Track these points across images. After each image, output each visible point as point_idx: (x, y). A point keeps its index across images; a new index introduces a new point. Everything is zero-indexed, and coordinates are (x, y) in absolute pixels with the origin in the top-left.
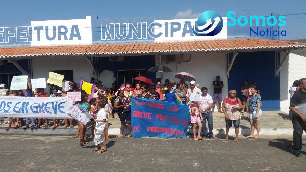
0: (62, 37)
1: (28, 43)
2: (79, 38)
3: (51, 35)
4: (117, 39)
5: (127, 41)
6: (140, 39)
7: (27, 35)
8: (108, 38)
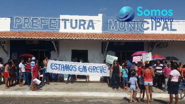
0: (82, 27)
1: (57, 30)
2: (93, 28)
3: (74, 25)
4: (119, 30)
5: (126, 32)
6: (135, 31)
7: (57, 24)
8: (113, 29)
